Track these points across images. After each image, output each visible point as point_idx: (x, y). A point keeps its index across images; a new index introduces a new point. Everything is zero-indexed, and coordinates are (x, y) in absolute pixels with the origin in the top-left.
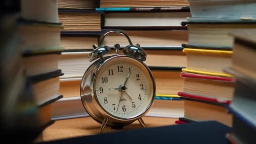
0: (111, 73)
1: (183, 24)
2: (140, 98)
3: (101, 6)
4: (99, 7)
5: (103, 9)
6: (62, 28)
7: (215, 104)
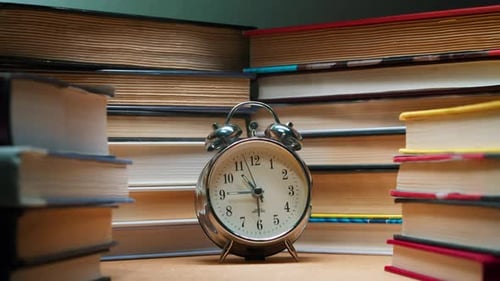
0: (239, 168)
2: (288, 209)
3: (252, 65)
4: (248, 66)
5: (254, 70)
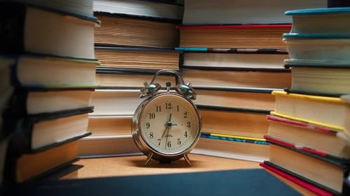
0: (159, 110)
1: (287, 66)
2: (186, 136)
3: (181, 46)
4: (178, 47)
5: (182, 49)
6: (98, 64)
7: (291, 149)
